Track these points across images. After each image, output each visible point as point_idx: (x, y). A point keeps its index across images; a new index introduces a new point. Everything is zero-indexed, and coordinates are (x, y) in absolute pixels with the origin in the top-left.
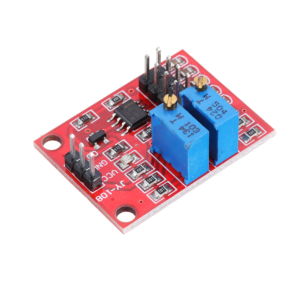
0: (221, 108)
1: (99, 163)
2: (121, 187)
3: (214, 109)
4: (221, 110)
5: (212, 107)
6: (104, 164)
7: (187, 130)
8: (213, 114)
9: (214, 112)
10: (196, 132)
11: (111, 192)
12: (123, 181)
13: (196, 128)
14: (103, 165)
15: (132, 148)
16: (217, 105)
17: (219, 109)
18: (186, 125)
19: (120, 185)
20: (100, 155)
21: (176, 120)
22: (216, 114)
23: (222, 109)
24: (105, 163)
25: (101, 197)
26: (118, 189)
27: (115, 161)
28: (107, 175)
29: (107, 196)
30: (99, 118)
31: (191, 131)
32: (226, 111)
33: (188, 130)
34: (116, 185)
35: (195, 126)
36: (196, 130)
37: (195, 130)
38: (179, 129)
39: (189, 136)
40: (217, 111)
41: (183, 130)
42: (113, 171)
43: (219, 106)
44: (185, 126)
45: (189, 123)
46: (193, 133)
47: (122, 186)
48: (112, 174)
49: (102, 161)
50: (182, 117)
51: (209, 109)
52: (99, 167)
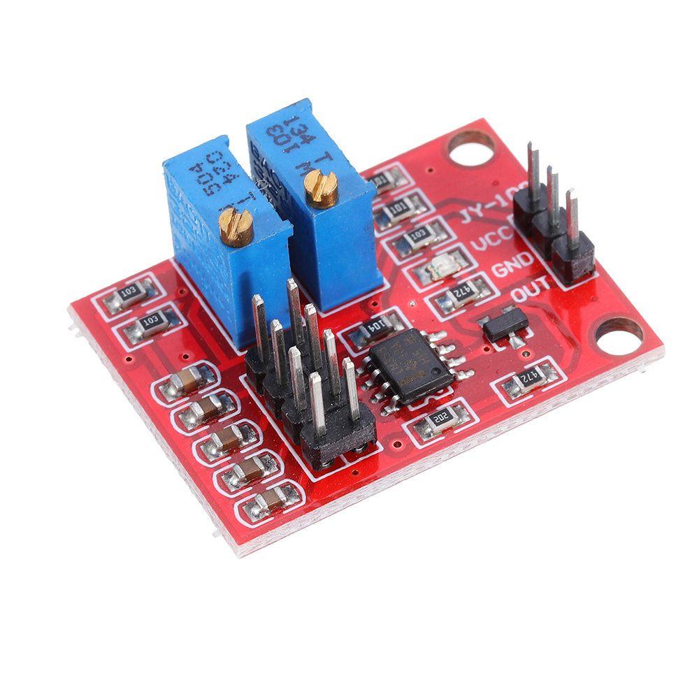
0: (203, 180)
1: (512, 270)
2: (471, 209)
3: (219, 179)
4: (204, 175)
5: (221, 184)
6: (500, 268)
7: (296, 135)
8: (225, 166)
9: (220, 171)
10: (277, 128)
11: (497, 201)
12: (464, 222)
13: (273, 135)
14: (504, 266)
15: (426, 299)
16: (210, 186)
17: (207, 178)
18: (296, 146)
19: (473, 215)
20: (505, 291)
21: (317, 161)
22: (219, 164)
23: (200, 177)
24: (497, 269)
26: (479, 206)
27: (475, 271)
28: (499, 242)
29: (508, 192)
30: (493, 384)
31: (287, 130)
32: (192, 169)
33: (294, 134)
34: (481, 215)
35: (275, 141)
36: (275, 131)
37: (278, 133)
38: (315, 138)
39: (296, 118)
40: (213, 173)
41: (306, 134)
42: (483, 249)
43: (205, 183)
44: (299, 144)
46: (283, 126)
47: (468, 212)
48: (486, 240)
49: (505, 275)
50: (301, 166)
51: (230, 178)
52: (513, 262)
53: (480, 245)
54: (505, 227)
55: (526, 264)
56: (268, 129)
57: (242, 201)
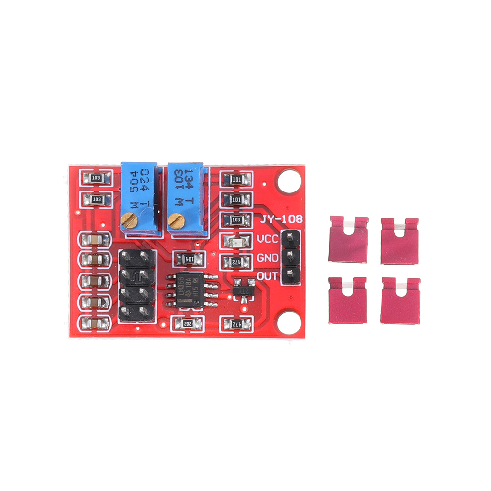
0: (133, 182)
1: (265, 261)
2: (269, 216)
3: (140, 186)
4: (135, 179)
5: (139, 189)
6: (262, 256)
7: (186, 181)
8: (147, 180)
9: (143, 182)
10: (180, 172)
11: (282, 218)
12: (261, 222)
13: (177, 175)
14: (264, 257)
15: (220, 255)
16: (134, 187)
17: (135, 182)
18: (182, 187)
19: (267, 220)
20: (257, 269)
21: (186, 201)
22: (144, 177)
23: (133, 179)
24: (260, 256)
25: (296, 219)
26: (273, 216)
27: (249, 252)
28: (270, 242)
29: (290, 216)
30: (221, 317)
31: (184, 176)
32: (132, 173)
34: (271, 222)
35: (175, 179)
36: (179, 173)
37: (179, 175)
38: (193, 187)
39: (192, 171)
40: (140, 181)
41: (191, 183)
42: (261, 242)
43: (133, 184)
44: (184, 187)
45: (178, 187)
46: (184, 172)
47: (267, 217)
48: (264, 238)
49: (261, 261)
50: (178, 199)
51: (145, 188)
52: (269, 257)
53: (260, 239)
54: (277, 236)
55: (273, 261)
56: (177, 170)
57: (143, 204)
